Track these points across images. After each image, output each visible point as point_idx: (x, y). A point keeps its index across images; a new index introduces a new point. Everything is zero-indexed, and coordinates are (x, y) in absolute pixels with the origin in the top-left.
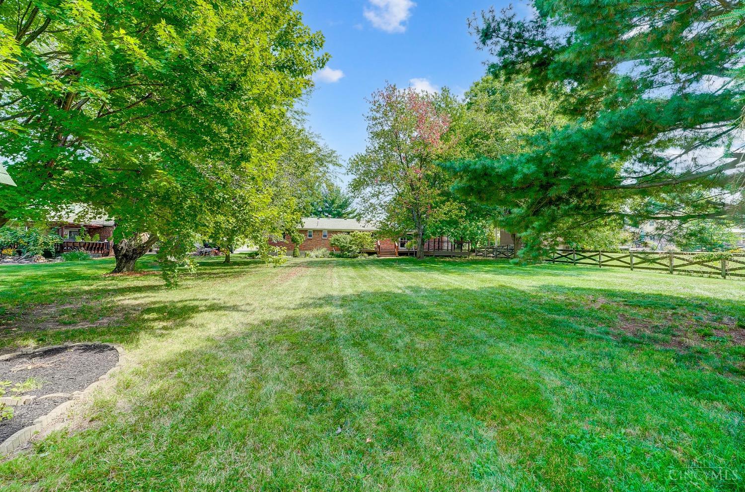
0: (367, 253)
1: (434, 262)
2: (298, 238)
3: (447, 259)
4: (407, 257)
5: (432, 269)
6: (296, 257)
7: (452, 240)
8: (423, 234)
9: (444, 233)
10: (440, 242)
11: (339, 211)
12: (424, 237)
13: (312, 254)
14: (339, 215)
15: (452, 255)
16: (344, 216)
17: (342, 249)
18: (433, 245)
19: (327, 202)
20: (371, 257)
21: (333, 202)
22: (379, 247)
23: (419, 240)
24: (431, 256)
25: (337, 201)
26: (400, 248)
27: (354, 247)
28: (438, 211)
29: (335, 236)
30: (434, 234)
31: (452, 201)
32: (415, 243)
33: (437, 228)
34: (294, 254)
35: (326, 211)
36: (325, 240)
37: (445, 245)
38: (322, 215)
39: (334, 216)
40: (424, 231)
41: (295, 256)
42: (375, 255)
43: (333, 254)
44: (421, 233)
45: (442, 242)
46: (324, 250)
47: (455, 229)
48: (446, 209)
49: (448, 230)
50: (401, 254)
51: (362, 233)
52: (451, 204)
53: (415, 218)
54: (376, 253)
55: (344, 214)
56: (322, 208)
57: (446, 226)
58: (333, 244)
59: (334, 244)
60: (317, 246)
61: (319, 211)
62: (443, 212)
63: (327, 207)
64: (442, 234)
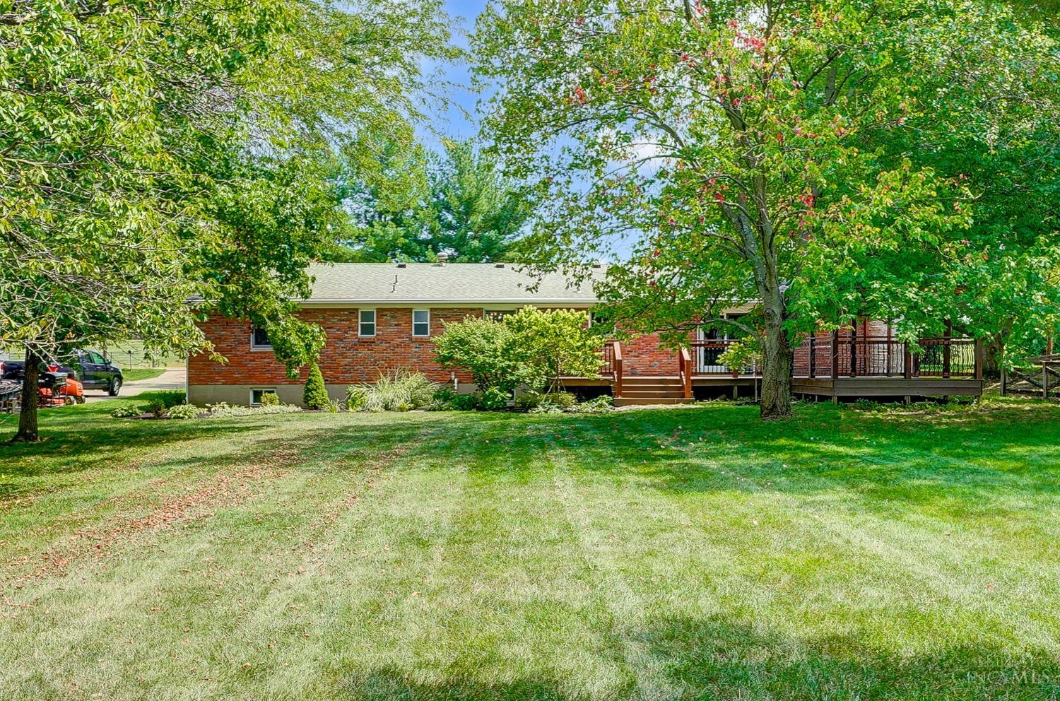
0: (570, 389)
1: (832, 432)
2: (294, 339)
3: (891, 414)
4: (728, 405)
5: (822, 470)
6: (315, 408)
7: (911, 336)
8: (784, 316)
9: (874, 306)
10: (860, 342)
11: (489, 239)
12: (791, 324)
13: (373, 397)
14: (492, 253)
15: (908, 394)
16: (510, 254)
17: (481, 376)
18: (829, 355)
19: (448, 209)
20: (588, 407)
21: (469, 206)
22: (618, 365)
23: (770, 339)
24: (822, 398)
25: (483, 204)
26: (703, 368)
27: (524, 370)
28: (848, 210)
29: (453, 329)
30: (828, 309)
31: (907, 164)
32: (757, 347)
33: (842, 288)
34: (306, 399)
35: (448, 242)
36: (422, 342)
37: (880, 353)
38: (430, 254)
39: (474, 257)
40: (786, 299)
41: (310, 404)
42: (604, 399)
43: (446, 398)
44: (777, 311)
45: (868, 342)
46: (416, 379)
47: (924, 285)
48: (882, 199)
49: (894, 296)
50: (702, 392)
51: (548, 316)
52: (906, 179)
53: (753, 247)
54: (606, 390)
55: (508, 248)
56: (432, 231)
57: (882, 279)
58: (444, 359)
59: (451, 358)
60: (390, 366)
61: (420, 243)
62: (868, 211)
63: (449, 226)
64: (864, 312)
